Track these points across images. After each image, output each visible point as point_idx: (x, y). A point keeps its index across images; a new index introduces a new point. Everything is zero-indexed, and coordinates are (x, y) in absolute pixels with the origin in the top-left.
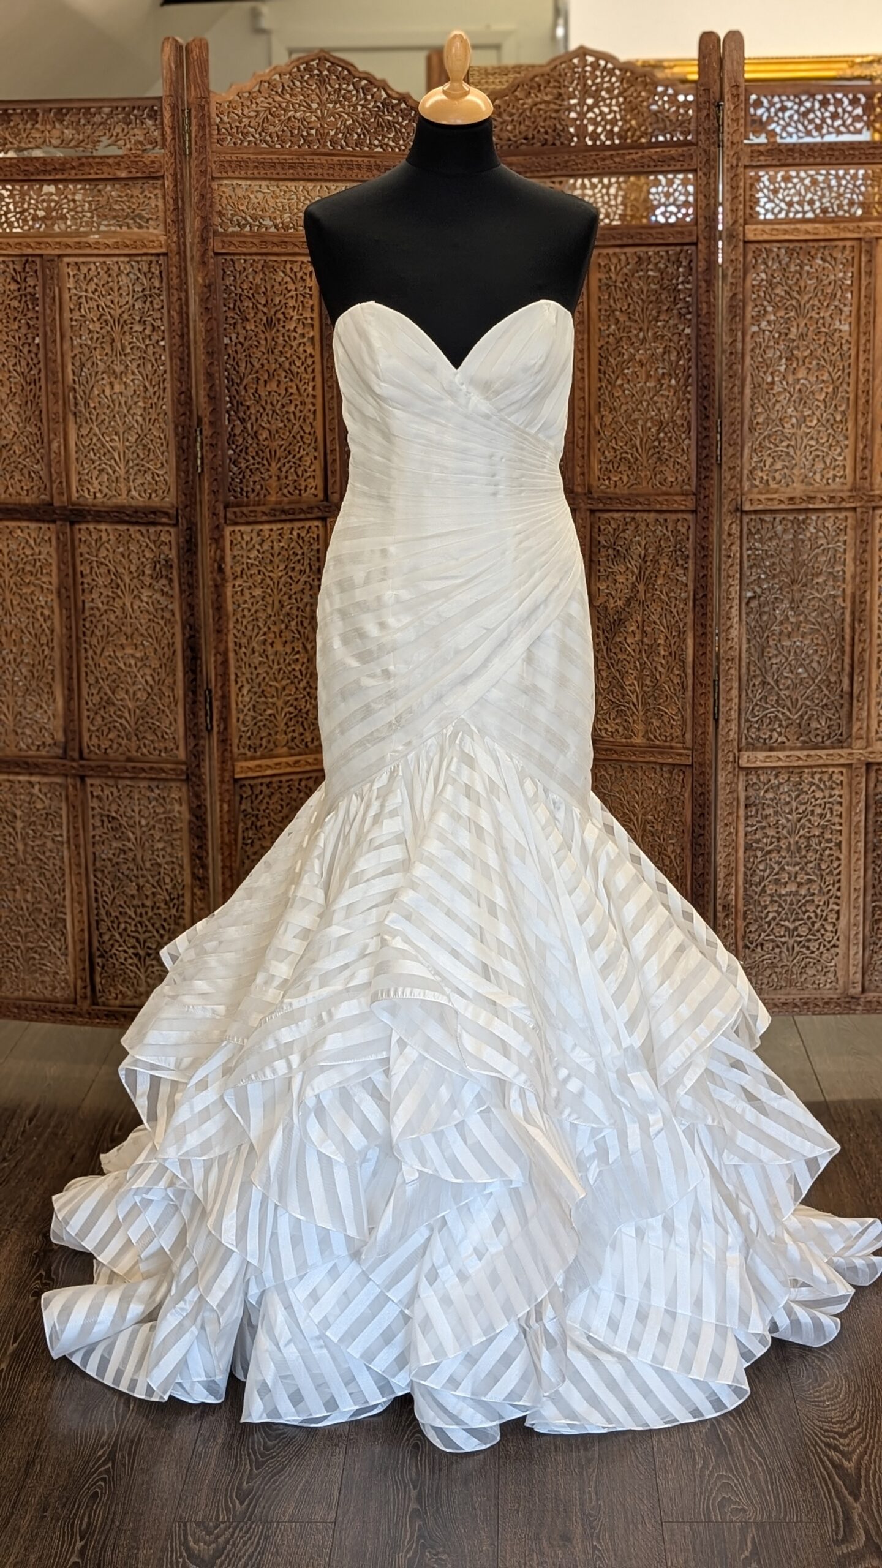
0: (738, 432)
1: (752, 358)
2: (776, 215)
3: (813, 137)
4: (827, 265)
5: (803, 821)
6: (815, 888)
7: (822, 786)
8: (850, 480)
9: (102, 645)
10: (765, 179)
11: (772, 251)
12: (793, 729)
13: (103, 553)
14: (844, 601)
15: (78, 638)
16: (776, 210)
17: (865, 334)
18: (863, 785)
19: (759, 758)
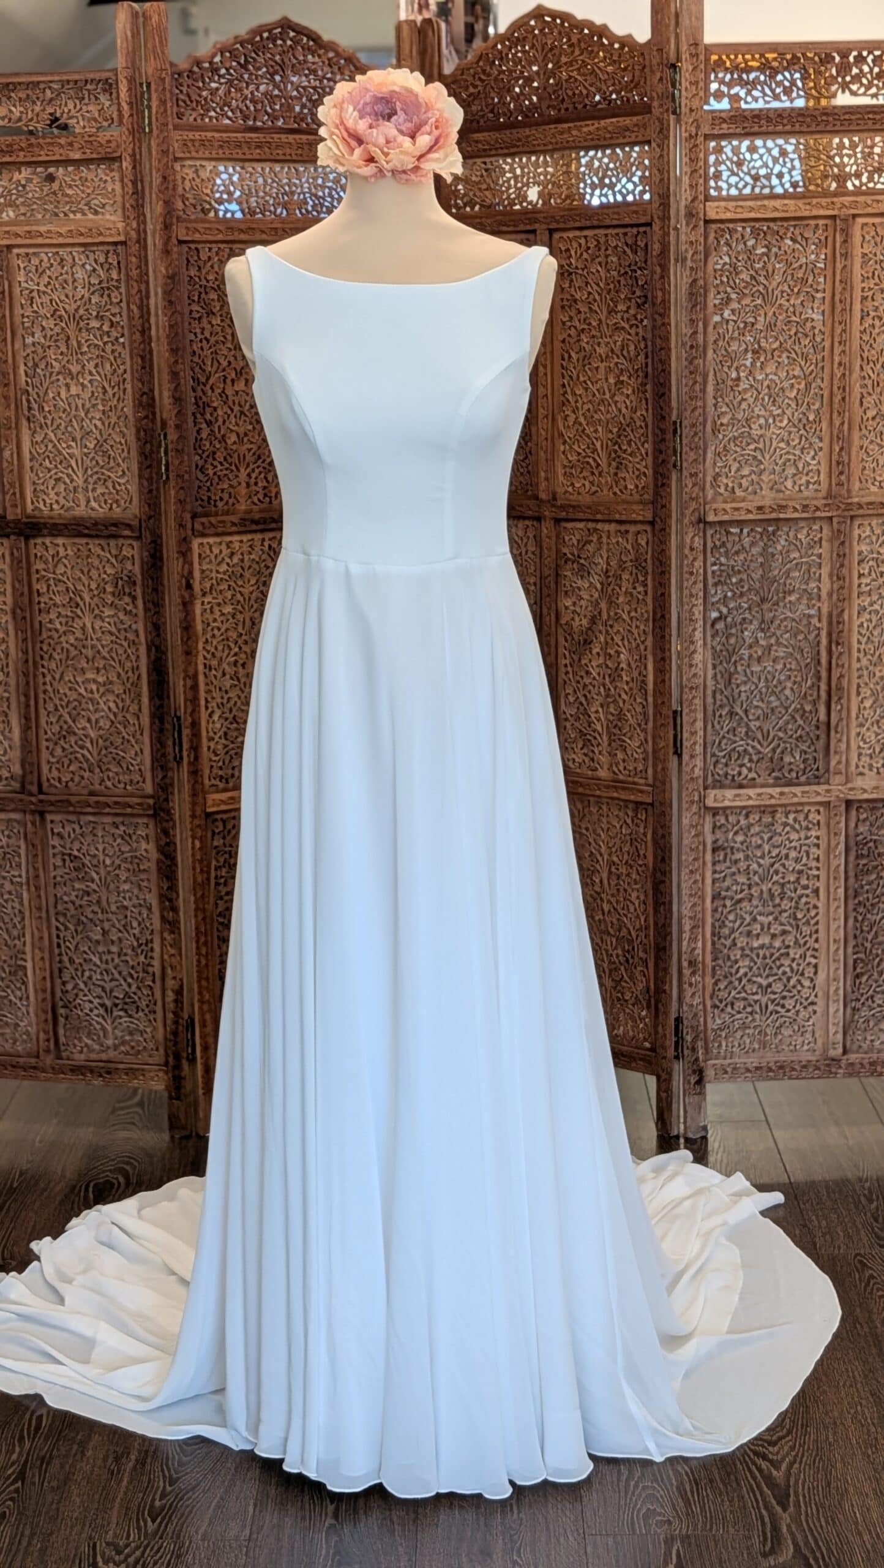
0: (700, 434)
1: (715, 351)
2: (740, 190)
3: (781, 101)
4: (798, 246)
5: (776, 866)
6: (790, 940)
7: (797, 826)
8: (824, 486)
9: (61, 670)
10: (728, 150)
11: (736, 231)
12: (764, 764)
13: (61, 569)
14: (820, 621)
15: (35, 663)
16: (740, 185)
17: (840, 323)
18: (843, 825)
19: (727, 797)
